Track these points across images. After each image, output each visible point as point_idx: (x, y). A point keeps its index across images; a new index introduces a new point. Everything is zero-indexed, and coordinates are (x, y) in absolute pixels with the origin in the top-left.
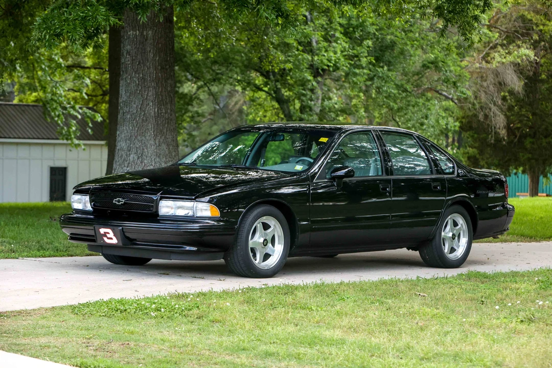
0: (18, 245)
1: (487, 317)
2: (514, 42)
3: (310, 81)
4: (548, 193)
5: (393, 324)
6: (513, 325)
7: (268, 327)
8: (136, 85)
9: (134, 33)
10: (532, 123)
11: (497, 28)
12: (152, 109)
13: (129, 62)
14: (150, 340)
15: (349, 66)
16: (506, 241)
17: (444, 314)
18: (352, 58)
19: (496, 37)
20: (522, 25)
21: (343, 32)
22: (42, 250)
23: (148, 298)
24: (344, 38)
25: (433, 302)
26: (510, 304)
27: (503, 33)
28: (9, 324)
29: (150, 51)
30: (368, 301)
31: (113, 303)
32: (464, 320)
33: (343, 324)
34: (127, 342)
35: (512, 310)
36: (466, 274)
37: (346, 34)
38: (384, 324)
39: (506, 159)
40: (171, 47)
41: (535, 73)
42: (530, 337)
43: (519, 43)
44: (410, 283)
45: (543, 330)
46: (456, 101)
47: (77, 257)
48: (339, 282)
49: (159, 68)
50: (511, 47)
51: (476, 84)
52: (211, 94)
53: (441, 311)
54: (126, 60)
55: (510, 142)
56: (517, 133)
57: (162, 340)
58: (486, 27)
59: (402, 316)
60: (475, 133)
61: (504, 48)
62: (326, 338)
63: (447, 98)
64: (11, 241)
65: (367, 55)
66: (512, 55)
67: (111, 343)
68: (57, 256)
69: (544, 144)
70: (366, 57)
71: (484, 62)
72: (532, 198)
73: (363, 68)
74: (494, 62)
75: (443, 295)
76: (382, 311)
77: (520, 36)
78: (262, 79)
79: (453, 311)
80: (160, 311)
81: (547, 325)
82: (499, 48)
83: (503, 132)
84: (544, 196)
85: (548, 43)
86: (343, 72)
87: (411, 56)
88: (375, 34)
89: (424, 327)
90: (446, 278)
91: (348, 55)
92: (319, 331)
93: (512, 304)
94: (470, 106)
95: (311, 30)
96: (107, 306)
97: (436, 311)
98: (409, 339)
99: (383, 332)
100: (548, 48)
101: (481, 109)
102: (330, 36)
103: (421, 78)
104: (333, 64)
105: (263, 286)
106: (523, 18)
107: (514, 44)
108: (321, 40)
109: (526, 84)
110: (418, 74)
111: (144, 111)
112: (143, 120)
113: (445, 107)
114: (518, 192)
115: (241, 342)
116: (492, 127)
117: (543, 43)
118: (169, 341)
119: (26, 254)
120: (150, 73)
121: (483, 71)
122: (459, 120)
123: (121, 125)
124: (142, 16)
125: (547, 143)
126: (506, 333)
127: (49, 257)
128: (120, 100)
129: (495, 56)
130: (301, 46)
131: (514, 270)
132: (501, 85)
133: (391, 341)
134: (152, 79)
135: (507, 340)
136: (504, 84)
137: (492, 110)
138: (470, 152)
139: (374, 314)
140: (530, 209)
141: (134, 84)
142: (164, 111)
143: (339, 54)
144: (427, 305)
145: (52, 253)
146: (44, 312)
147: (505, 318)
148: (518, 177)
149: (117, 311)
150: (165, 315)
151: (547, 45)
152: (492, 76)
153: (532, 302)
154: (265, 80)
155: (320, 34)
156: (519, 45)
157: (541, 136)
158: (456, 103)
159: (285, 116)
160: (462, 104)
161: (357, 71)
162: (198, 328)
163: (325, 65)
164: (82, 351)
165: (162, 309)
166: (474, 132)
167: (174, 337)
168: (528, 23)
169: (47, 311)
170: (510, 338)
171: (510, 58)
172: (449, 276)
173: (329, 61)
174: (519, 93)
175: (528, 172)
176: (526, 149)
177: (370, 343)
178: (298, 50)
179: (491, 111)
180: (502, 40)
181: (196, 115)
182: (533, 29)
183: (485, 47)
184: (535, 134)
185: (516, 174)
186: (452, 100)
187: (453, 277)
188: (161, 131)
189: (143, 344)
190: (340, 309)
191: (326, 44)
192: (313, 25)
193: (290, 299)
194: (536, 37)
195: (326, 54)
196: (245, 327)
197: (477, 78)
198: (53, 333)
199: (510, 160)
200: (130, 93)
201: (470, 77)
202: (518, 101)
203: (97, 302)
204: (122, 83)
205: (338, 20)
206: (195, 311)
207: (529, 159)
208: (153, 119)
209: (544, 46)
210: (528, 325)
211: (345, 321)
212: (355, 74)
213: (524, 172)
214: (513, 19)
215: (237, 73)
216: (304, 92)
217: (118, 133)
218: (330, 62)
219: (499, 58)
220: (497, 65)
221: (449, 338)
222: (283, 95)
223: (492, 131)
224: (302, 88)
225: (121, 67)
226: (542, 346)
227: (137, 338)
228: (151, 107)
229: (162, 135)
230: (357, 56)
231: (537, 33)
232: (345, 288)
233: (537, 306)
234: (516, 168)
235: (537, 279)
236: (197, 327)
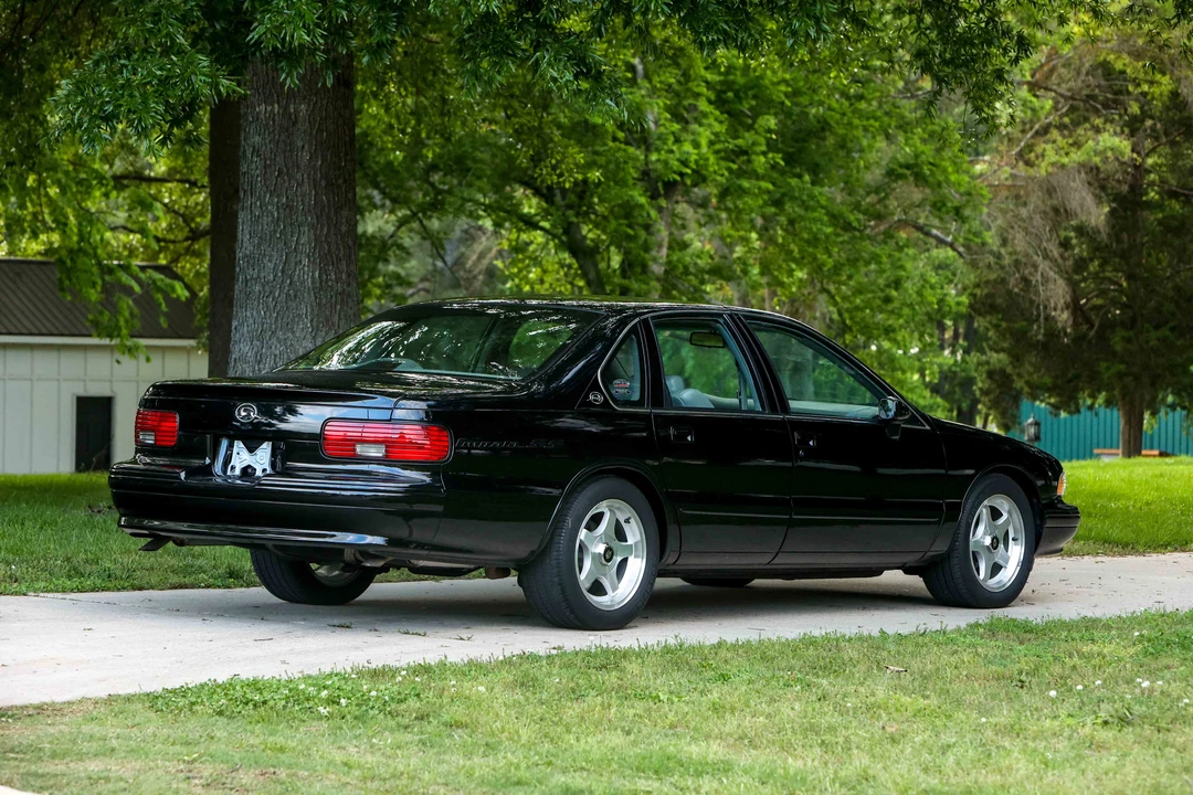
0: (24, 565)
1: (1032, 715)
2: (1086, 119)
3: (642, 206)
4: (1163, 449)
5: (832, 729)
6: (1087, 730)
7: (566, 737)
8: (272, 221)
9: (269, 109)
10: (1127, 297)
11: (1051, 90)
12: (307, 273)
13: (258, 172)
14: (321, 765)
15: (726, 174)
16: (1071, 554)
17: (940, 708)
18: (734, 157)
19: (1048, 107)
20: (1103, 83)
21: (713, 98)
22: (79, 577)
23: (310, 677)
24: (717, 113)
25: (916, 684)
26: (1080, 687)
27: (1062, 100)
28: (18, 733)
29: (303, 147)
30: (778, 681)
31: (238, 688)
32: (984, 720)
33: (727, 729)
34: (272, 770)
35: (1085, 699)
36: (986, 624)
37: (720, 102)
38: (814, 729)
39: (1070, 375)
40: (347, 139)
41: (1133, 188)
42: (1124, 755)
43: (1098, 121)
44: (866, 645)
45: (1150, 742)
46: (961, 249)
47: (151, 591)
48: (715, 641)
49: (323, 183)
50: (1080, 131)
51: (1004, 212)
52: (426, 234)
53: (934, 701)
54: (251, 167)
55: (1079, 339)
56: (1093, 317)
57: (345, 764)
58: (1025, 87)
59: (851, 713)
60: (1002, 320)
61: (1066, 133)
62: (691, 758)
63: (941, 242)
64: (11, 557)
65: (764, 148)
66: (1083, 149)
67: (237, 770)
68: (108, 589)
69: (1153, 343)
70: (764, 154)
71: (1021, 164)
72: (1127, 460)
73: (758, 177)
74: (1043, 165)
75: (938, 669)
76: (807, 702)
77: (1099, 107)
78: (539, 203)
79: (959, 703)
80: (338, 704)
81: (1159, 731)
82: (1055, 134)
83: (1064, 317)
84: (1154, 456)
85: (1160, 121)
86: (716, 186)
87: (862, 151)
88: (783, 103)
89: (897, 737)
90: (944, 633)
91: (725, 150)
92: (675, 745)
93: (1085, 687)
94: (992, 259)
95: (643, 96)
96: (226, 694)
97: (922, 702)
98: (866, 760)
99: (811, 746)
100: (1161, 133)
101: (1015, 266)
102: (685, 109)
103: (884, 198)
104: (693, 170)
105: (554, 652)
106: (1106, 69)
107: (1087, 125)
108: (666, 119)
109: (1113, 212)
110: (877, 191)
111: (291, 277)
112: (288, 295)
113: (937, 262)
114: (1098, 447)
115: (513, 769)
116: (1039, 305)
117: (1149, 123)
118: (360, 767)
119: (42, 584)
120: (303, 195)
121: (1019, 183)
122: (969, 291)
123: (241, 307)
124: (288, 75)
125: (1159, 339)
126: (1073, 747)
127: (92, 591)
128: (239, 255)
129: (1044, 150)
130: (623, 131)
131: (1090, 615)
132: (1059, 214)
133: (830, 765)
134: (306, 208)
135: (1074, 763)
136: (1066, 211)
137: (1040, 269)
138: (992, 361)
139: (792, 708)
140: (1122, 484)
141: (270, 219)
142: (334, 277)
143: (704, 149)
144: (904, 689)
145: (98, 582)
146: (91, 708)
147: (1070, 715)
148: (1097, 414)
149: (247, 704)
150: (349, 713)
151: (1159, 126)
152: (1040, 194)
153: (1128, 683)
154: (544, 204)
155: (662, 104)
156: (1098, 126)
157: (1146, 325)
158: (960, 254)
159: (589, 283)
160: (975, 257)
161: (746, 184)
162: (420, 740)
163: (675, 172)
164: (177, 788)
165: (343, 701)
166: (1000, 316)
167: (369, 758)
168: (1117, 79)
169: (98, 706)
170: (1080, 757)
171: (1077, 156)
172: (949, 628)
173: (684, 163)
174: (1099, 232)
175: (1119, 403)
176: (1114, 354)
177: (784, 768)
178: (615, 139)
179: (1036, 271)
180: (1061, 117)
181: (394, 282)
182: (1128, 93)
183: (1023, 131)
184: (1133, 320)
185: (1091, 408)
186: (952, 245)
187: (958, 630)
188: (327, 321)
189: (306, 773)
190: (720, 699)
191: (676, 127)
192: (648, 85)
193: (612, 678)
194: (1135, 108)
195: (675, 148)
196: (519, 736)
197: (1007, 198)
198: (113, 750)
199: (1077, 377)
200: (261, 238)
201: (991, 196)
202: (1097, 248)
203: (202, 686)
204: (242, 216)
205: (703, 72)
206: (413, 703)
207: (1120, 376)
208: (309, 293)
209: (1153, 128)
210: (1120, 731)
211: (731, 724)
212: (743, 192)
213: (1109, 403)
214: (1084, 71)
215: (480, 190)
216: (631, 232)
217: (235, 323)
218: (687, 166)
219: (1052, 154)
220: (1050, 169)
221: (952, 759)
222: (585, 237)
223: (1039, 315)
224: (626, 222)
225: (242, 181)
226: (1148, 776)
227: (293, 761)
228: (306, 269)
229: (330, 329)
230: (745, 153)
231: (1137, 100)
232: (729, 655)
233: (1138, 691)
234: (1093, 396)
235: (1137, 634)
236: (417, 738)
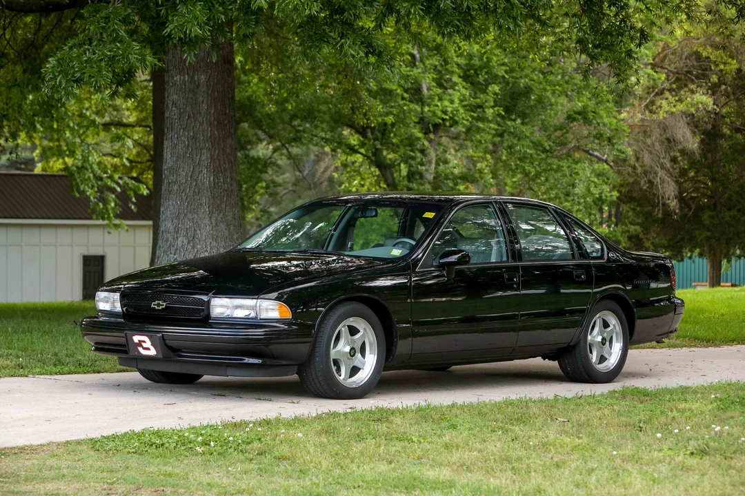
0: (28, 358)
2: (686, 86)
3: (418, 139)
4: (734, 282)
9: (182, 78)
10: (711, 191)
11: (664, 68)
12: (206, 178)
13: (176, 116)
15: (470, 119)
16: (675, 346)
17: (588, 445)
18: (474, 110)
19: (663, 78)
20: (695, 63)
21: (462, 75)
22: (60, 365)
23: (194, 428)
24: (464, 83)
25: (574, 429)
27: (672, 75)
28: (6, 465)
29: (203, 102)
30: (487, 428)
31: (146, 435)
33: (453, 459)
34: (162, 488)
36: (620, 391)
37: (465, 77)
39: (678, 238)
40: (230, 97)
41: (714, 126)
43: (693, 87)
44: (544, 405)
46: (612, 164)
47: (105, 373)
48: (450, 403)
49: (216, 123)
50: (682, 92)
51: (638, 141)
52: (290, 156)
54: (172, 114)
55: (684, 217)
56: (691, 204)
58: (650, 67)
60: (637, 206)
61: (674, 93)
63: (600, 159)
64: (20, 353)
65: (492, 104)
66: (684, 103)
67: (140, 489)
68: (79, 373)
69: (728, 219)
70: (493, 107)
71: (647, 112)
72: (712, 289)
73: (489, 121)
74: (661, 112)
75: (588, 420)
76: (505, 442)
77: (694, 78)
78: (358, 138)
79: (600, 442)
80: (209, 445)
82: (667, 94)
83: (674, 204)
84: (728, 286)
85: (730, 87)
86: (463, 127)
87: (551, 105)
88: (504, 77)
90: (594, 397)
91: (470, 105)
92: (419, 471)
94: (630, 170)
95: (419, 73)
96: (138, 440)
98: (539, 479)
100: (731, 93)
101: (644, 174)
102: (445, 81)
103: (566, 133)
104: (450, 117)
105: (349, 411)
106: (697, 55)
107: (686, 89)
108: (434, 86)
109: (702, 141)
110: (561, 128)
111: (196, 181)
112: (194, 192)
113: (598, 171)
114: (695, 282)
115: (315, 486)
116: (659, 197)
117: (723, 87)
119: (38, 370)
120: (204, 131)
121: (646, 124)
122: (617, 189)
123: (166, 199)
124: (188, 54)
125: (730, 217)
127: (69, 374)
128: (165, 167)
129: (661, 103)
130: (407, 93)
131: (684, 384)
132: (670, 142)
134: (205, 139)
136: (674, 140)
137: (659, 175)
138: (631, 230)
140: (708, 304)
141: (183, 145)
142: (222, 180)
143: (456, 104)
144: (566, 433)
145: (73, 368)
146: (55, 448)
148: (694, 262)
149: (152, 446)
150: (215, 451)
151: (729, 88)
152: (658, 130)
153: (707, 428)
154: (362, 139)
155: (431, 77)
156: (693, 90)
157: (723, 208)
158: (611, 166)
159: (388, 185)
160: (620, 168)
161: (481, 125)
162: (259, 469)
163: (439, 118)
165: (212, 443)
166: (636, 204)
167: (225, 480)
168: (704, 61)
169: (60, 447)
171: (681, 107)
172: (597, 394)
173: (445, 112)
174: (694, 152)
175: (707, 255)
176: (704, 226)
178: (403, 99)
179: (657, 176)
180: (671, 84)
181: (272, 185)
182: (711, 69)
183: (648, 93)
184: (715, 205)
185: (690, 258)
186: (606, 161)
187: (602, 394)
188: (219, 207)
191: (439, 91)
192: (422, 66)
193: (383, 427)
194: (715, 79)
195: (439, 104)
197: (639, 133)
198: (64, 476)
199: (682, 239)
200: (178, 157)
201: (629, 130)
202: (693, 164)
203: (126, 434)
204: (166, 144)
205: (456, 59)
206: (256, 444)
207: (708, 239)
208: (207, 191)
209: (726, 90)
210: (702, 459)
211: (455, 457)
212: (479, 130)
213: (701, 255)
214: (684, 57)
215: (323, 130)
216: (412, 154)
217: (161, 210)
218: (446, 115)
219: (666, 105)
220: (665, 115)
222: (385, 157)
223: (659, 202)
224: (410, 148)
225: (166, 122)
227: (176, 483)
228: (205, 175)
229: (221, 212)
230: (480, 107)
231: (716, 74)
232: (458, 412)
234: (692, 251)
235: (713, 396)
236: (257, 466)
